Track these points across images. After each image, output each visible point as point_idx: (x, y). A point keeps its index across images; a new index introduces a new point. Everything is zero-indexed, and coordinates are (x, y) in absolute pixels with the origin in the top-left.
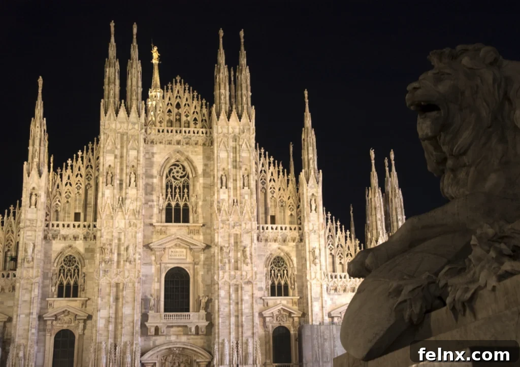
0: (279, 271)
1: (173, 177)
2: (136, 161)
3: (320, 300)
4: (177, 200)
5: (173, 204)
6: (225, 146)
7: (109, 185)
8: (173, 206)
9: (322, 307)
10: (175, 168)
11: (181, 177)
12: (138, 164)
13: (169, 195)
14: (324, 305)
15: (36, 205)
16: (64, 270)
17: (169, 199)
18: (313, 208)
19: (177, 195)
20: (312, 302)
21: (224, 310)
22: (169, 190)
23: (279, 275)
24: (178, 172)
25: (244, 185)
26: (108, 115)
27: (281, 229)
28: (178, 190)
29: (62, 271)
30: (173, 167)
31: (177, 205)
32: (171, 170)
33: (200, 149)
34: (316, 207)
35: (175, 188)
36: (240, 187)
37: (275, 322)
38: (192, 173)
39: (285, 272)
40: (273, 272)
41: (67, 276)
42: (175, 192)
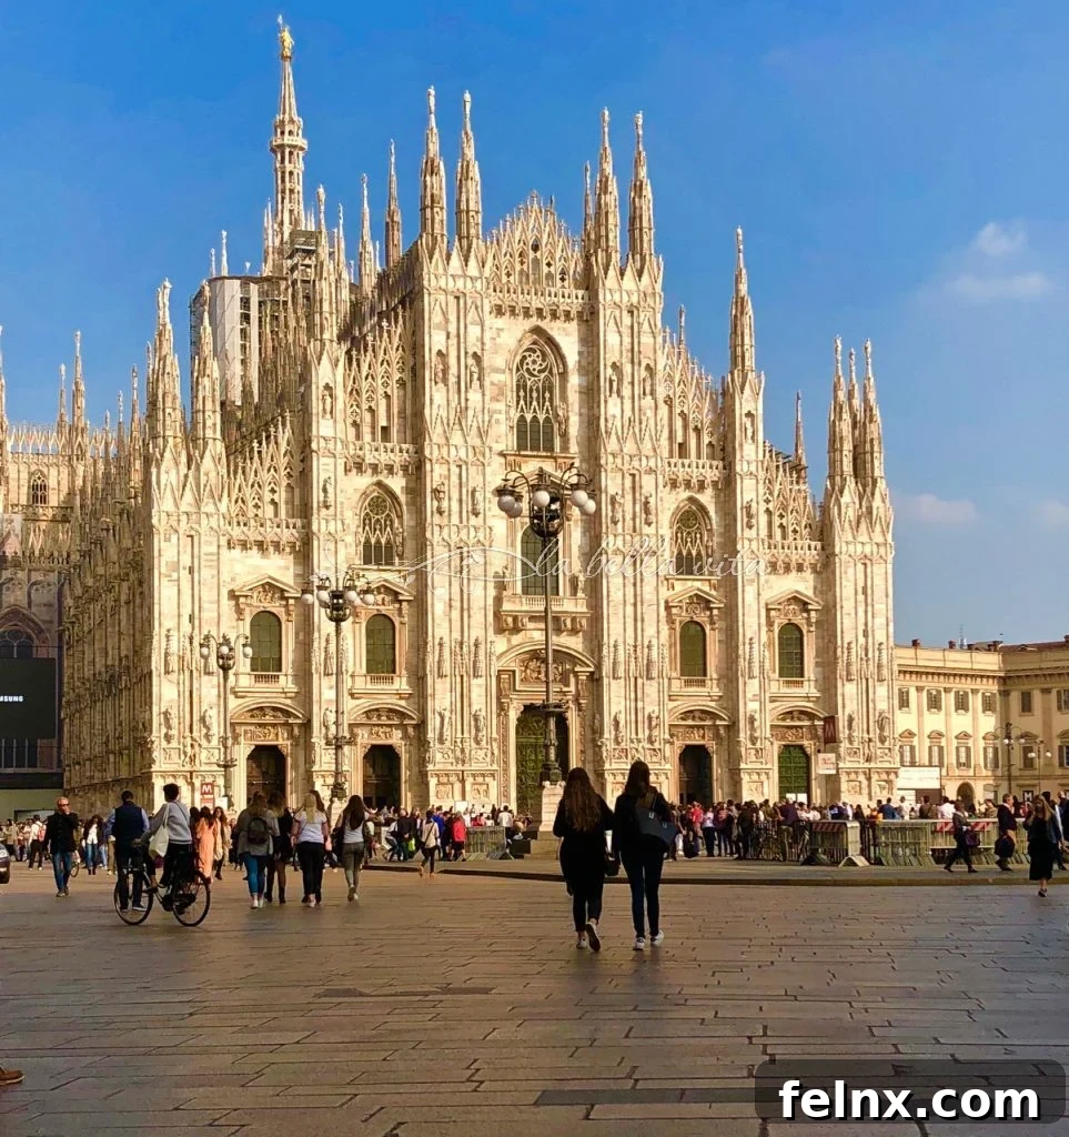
0: (689, 533)
1: (528, 370)
2: (479, 344)
3: (755, 584)
4: (535, 411)
5: (529, 417)
6: (616, 324)
7: (441, 385)
8: (528, 421)
9: (759, 595)
10: (530, 356)
11: (540, 372)
12: (483, 350)
13: (522, 402)
14: (761, 592)
15: (331, 412)
16: (370, 520)
17: (522, 410)
18: (749, 434)
19: (535, 403)
20: (743, 586)
21: (616, 596)
22: (522, 393)
23: (689, 540)
24: (534, 362)
25: (644, 393)
26: (434, 261)
27: (683, 466)
28: (535, 395)
29: (367, 522)
30: (527, 354)
31: (535, 419)
32: (524, 357)
33: (573, 326)
34: (753, 433)
35: (531, 391)
36: (639, 396)
37: (684, 614)
38: (558, 366)
39: (698, 536)
40: (679, 535)
41: (375, 530)
42: (531, 397)
